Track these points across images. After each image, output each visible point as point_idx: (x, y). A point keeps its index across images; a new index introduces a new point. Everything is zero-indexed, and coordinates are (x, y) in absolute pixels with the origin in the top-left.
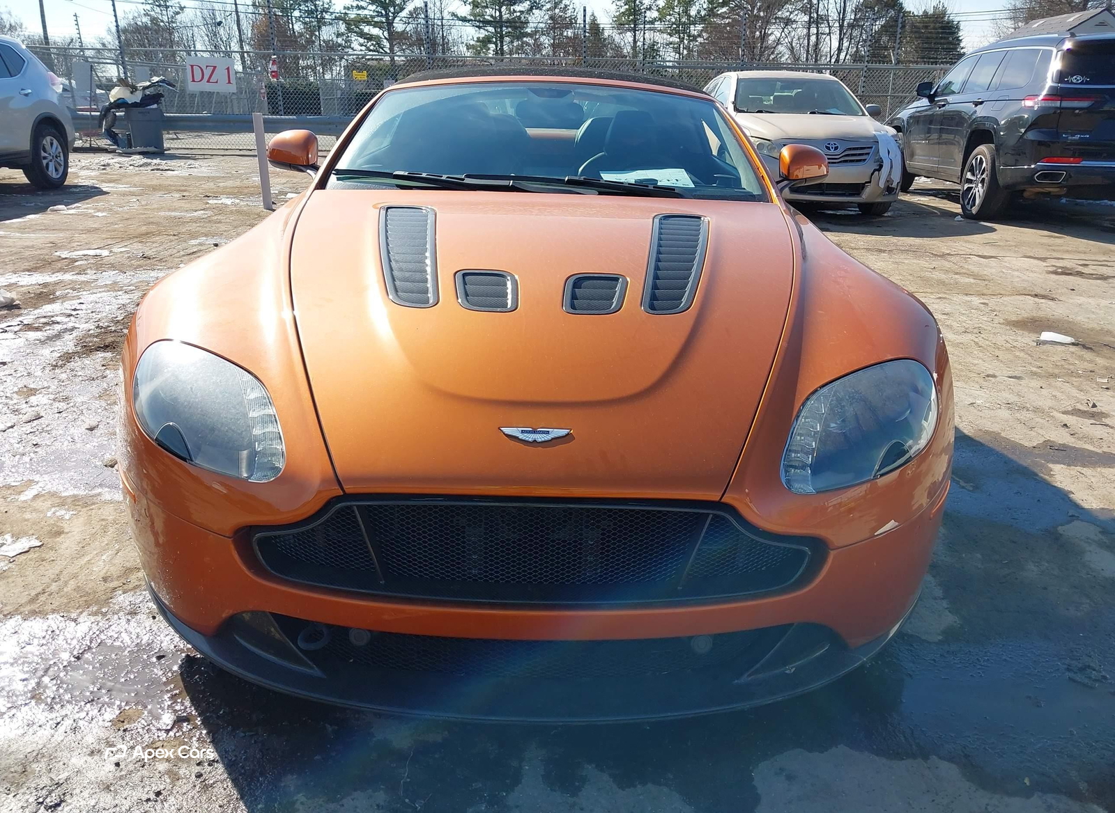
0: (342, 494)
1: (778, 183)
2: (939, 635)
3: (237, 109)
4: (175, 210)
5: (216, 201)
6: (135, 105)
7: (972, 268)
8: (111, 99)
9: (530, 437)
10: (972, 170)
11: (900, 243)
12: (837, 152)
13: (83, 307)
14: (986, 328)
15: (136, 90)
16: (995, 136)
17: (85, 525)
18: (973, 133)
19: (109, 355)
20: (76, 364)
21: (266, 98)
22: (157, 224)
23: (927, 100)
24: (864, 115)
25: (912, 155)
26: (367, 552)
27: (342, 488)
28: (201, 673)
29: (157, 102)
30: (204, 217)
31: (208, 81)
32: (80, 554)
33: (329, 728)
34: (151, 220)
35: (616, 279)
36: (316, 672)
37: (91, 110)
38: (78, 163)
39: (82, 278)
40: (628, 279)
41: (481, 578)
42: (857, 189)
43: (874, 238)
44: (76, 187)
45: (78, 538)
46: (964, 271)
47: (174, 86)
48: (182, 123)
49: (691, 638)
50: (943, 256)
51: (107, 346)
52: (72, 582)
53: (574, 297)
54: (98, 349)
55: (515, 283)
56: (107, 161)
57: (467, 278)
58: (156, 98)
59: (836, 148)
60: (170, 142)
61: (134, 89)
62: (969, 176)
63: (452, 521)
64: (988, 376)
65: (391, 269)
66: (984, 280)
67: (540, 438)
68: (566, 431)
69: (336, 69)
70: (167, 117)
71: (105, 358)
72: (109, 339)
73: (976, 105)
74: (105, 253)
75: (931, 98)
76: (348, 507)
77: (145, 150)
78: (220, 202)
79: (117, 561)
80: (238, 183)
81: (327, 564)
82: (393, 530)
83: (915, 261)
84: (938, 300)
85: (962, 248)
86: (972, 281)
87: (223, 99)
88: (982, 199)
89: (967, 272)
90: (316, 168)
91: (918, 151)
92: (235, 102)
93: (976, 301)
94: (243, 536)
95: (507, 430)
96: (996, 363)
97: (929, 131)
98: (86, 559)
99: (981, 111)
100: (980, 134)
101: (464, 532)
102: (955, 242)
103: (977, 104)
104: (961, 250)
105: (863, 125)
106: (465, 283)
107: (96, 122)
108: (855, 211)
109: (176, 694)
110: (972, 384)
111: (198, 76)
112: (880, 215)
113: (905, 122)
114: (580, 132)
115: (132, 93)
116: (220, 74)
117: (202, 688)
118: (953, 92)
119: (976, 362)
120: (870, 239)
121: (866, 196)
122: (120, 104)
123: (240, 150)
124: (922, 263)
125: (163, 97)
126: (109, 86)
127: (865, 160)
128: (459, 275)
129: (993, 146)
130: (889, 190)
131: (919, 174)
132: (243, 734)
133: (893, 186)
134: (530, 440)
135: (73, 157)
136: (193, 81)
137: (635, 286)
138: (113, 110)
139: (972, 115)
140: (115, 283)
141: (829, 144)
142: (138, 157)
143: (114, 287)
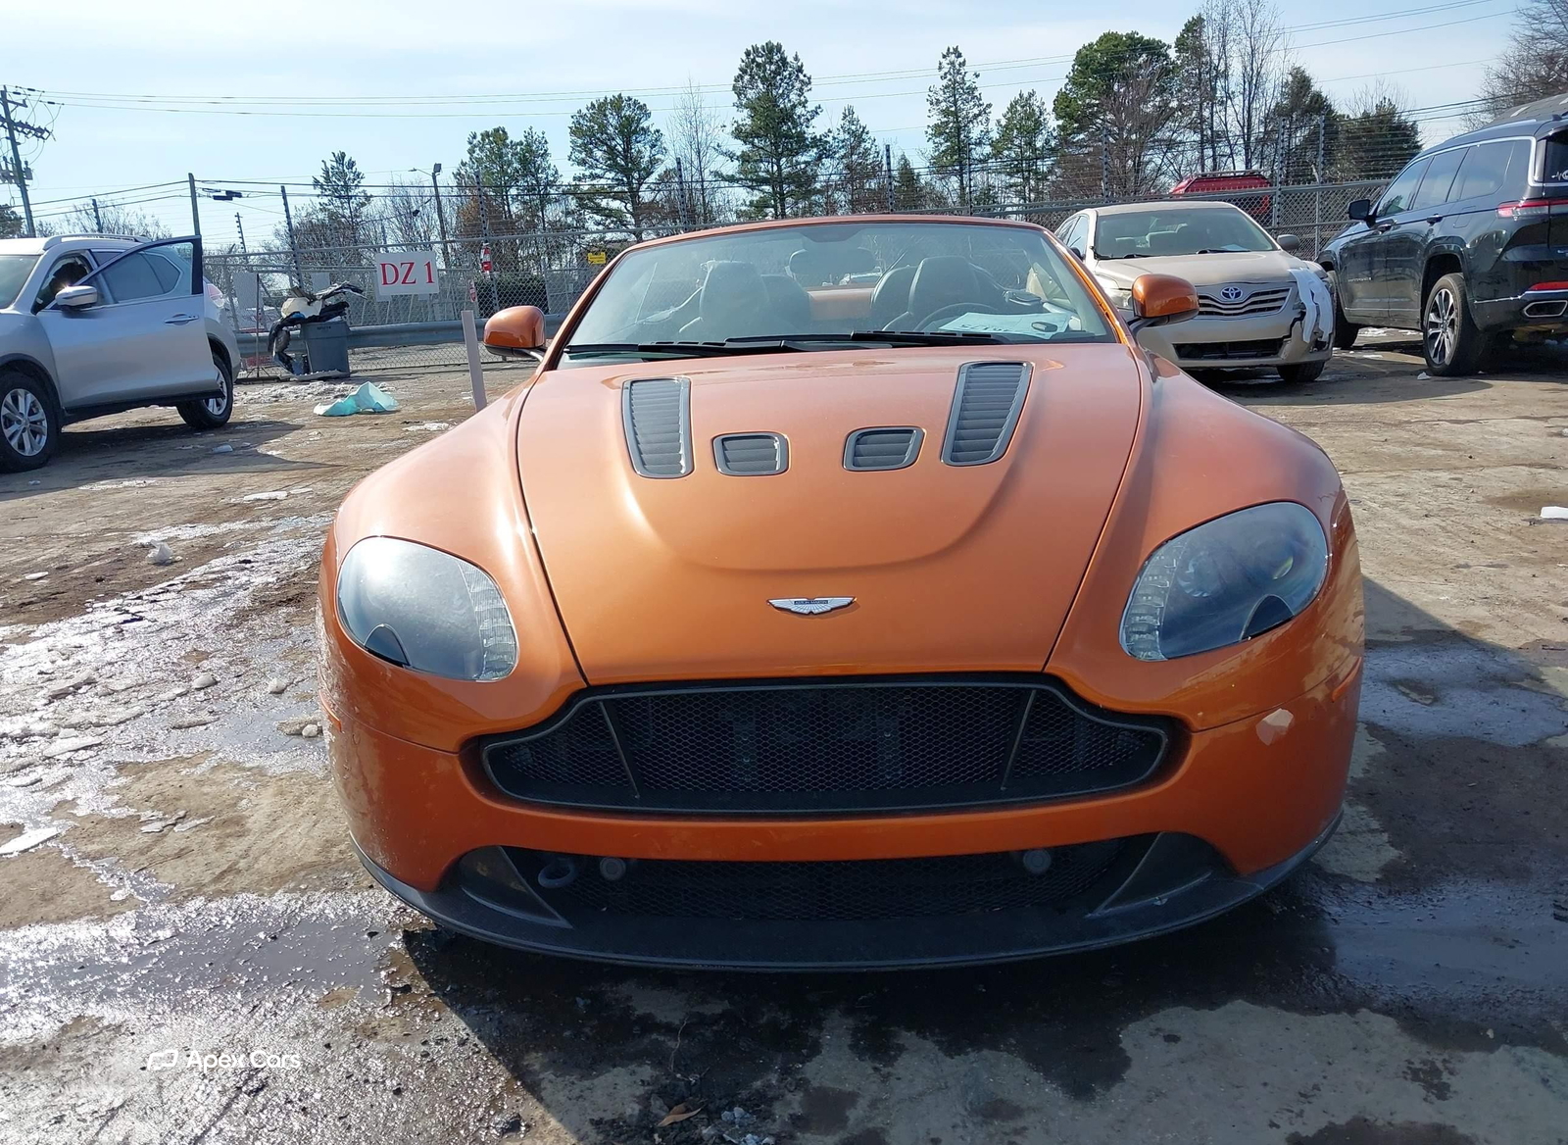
0: (586, 686)
1: (1129, 323)
2: (1377, 873)
3: (439, 317)
4: (365, 442)
5: (418, 427)
6: (313, 319)
7: (1441, 436)
8: (283, 314)
9: (805, 609)
10: (1435, 310)
11: (1336, 414)
12: (1241, 298)
13: (259, 558)
14: (1457, 509)
15: (315, 300)
16: (1463, 261)
17: (276, 795)
18: (1431, 261)
19: (292, 610)
20: (255, 622)
21: (477, 300)
22: (346, 458)
23: (1365, 224)
24: (1274, 249)
25: (1351, 299)
26: (617, 756)
27: (585, 680)
28: (422, 950)
29: (340, 314)
30: (403, 446)
31: (404, 282)
32: (272, 826)
33: (581, 1002)
34: (338, 455)
35: (911, 432)
36: (562, 923)
37: (259, 331)
38: (244, 396)
39: (257, 525)
40: (924, 430)
41: (756, 788)
42: (1272, 346)
43: (1300, 409)
44: (242, 423)
45: (268, 810)
46: (1429, 441)
47: (360, 292)
48: (370, 338)
49: (1022, 852)
50: (1399, 424)
51: (290, 600)
52: (263, 858)
53: (856, 454)
54: (280, 604)
55: (785, 444)
56: (279, 391)
57: (727, 443)
58: (339, 308)
59: (1238, 295)
60: (356, 362)
61: (312, 299)
62: (1432, 317)
63: (716, 716)
64: (1458, 567)
65: (638, 443)
66: (1458, 450)
67: (817, 608)
68: (849, 600)
69: (566, 257)
70: (355, 331)
71: (288, 614)
72: (292, 592)
73: (1432, 223)
74: (281, 495)
75: (1370, 221)
76: (595, 702)
77: (326, 374)
78: (422, 427)
79: (316, 832)
80: (444, 404)
81: (572, 781)
82: (648, 737)
83: (1358, 434)
84: (1388, 480)
85: (1427, 413)
86: (1440, 452)
87: (423, 305)
88: (1454, 347)
89: (1435, 442)
90: (543, 350)
91: (1360, 294)
92: (437, 308)
93: (1444, 476)
94: (472, 749)
95: (776, 602)
96: (1470, 550)
97: (1370, 267)
98: (279, 832)
99: (1438, 231)
100: (1442, 262)
101: (731, 729)
102: (1418, 407)
103: (1432, 221)
104: (1426, 416)
105: (1276, 262)
106: (724, 449)
107: (266, 345)
108: (1275, 378)
109: (393, 972)
110: (1435, 577)
111: (391, 277)
112: (1311, 379)
113: (1338, 256)
114: (876, 291)
115: (309, 304)
116: (419, 273)
117: (424, 965)
118: (1401, 210)
119: (1442, 550)
120: (1295, 411)
121: (1285, 355)
122: (294, 320)
123: (446, 365)
124: (1369, 435)
125: (348, 306)
126: (278, 301)
127: (1280, 307)
128: (718, 443)
129: (1461, 275)
130: (1319, 345)
131: (1366, 323)
132: (476, 1012)
133: (1323, 340)
134: (805, 612)
135: (237, 391)
136: (385, 283)
137: (933, 437)
138: (284, 328)
139: (1427, 235)
140: (297, 529)
141: (1227, 290)
142: (318, 383)
143: (295, 534)
